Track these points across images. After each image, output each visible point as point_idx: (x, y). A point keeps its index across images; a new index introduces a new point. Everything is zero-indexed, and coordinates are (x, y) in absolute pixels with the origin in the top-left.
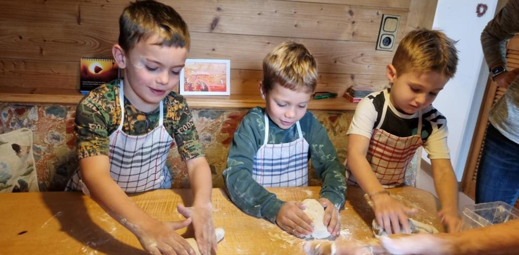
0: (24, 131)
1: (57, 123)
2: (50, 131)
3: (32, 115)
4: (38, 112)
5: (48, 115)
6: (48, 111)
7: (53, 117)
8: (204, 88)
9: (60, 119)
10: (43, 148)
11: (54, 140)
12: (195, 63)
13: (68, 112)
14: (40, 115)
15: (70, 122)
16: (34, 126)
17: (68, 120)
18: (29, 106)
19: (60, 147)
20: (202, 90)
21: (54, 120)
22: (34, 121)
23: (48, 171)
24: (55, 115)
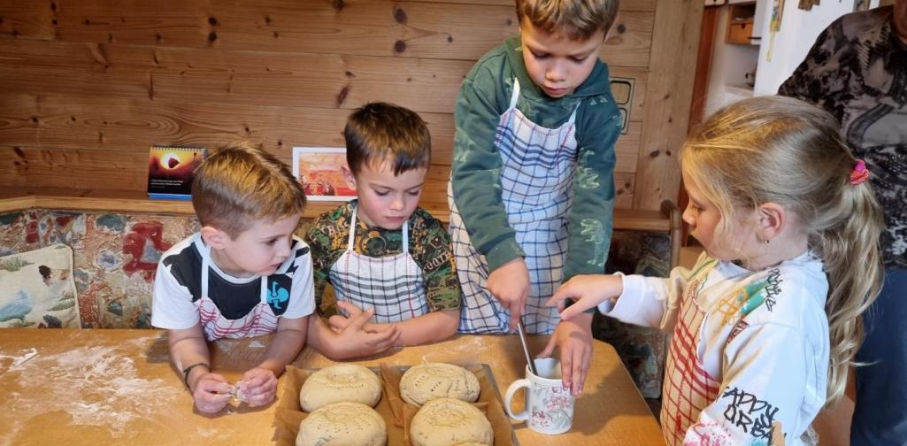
0: (60, 247)
1: (111, 239)
2: (101, 250)
3: (78, 226)
4: (87, 222)
5: (100, 227)
6: (100, 222)
7: (106, 229)
8: (328, 190)
9: (115, 232)
10: (91, 274)
11: (106, 263)
12: (316, 153)
13: (127, 223)
14: (89, 227)
15: (129, 237)
16: (81, 242)
17: (126, 234)
18: (74, 214)
19: (114, 273)
20: (326, 194)
21: (108, 235)
22: (81, 236)
23: (97, 307)
24: (109, 227)
